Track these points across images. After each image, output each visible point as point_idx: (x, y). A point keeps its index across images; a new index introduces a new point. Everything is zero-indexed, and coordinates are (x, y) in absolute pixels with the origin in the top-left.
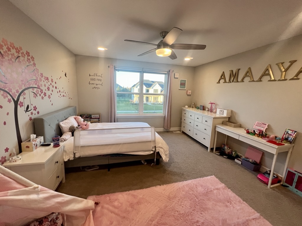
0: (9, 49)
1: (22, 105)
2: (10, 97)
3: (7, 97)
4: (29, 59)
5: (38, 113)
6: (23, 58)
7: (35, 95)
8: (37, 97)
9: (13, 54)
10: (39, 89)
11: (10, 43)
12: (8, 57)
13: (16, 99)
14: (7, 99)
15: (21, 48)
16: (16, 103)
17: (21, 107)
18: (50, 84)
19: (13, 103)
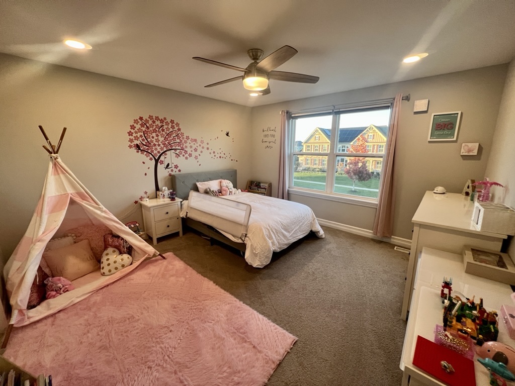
0: (154, 122)
1: (162, 163)
2: (151, 156)
3: (149, 156)
4: (174, 126)
5: (180, 171)
6: (166, 127)
7: (178, 155)
8: (179, 157)
9: (158, 125)
10: (183, 150)
11: (156, 117)
12: (153, 128)
13: (157, 158)
14: (149, 158)
15: (165, 119)
16: (157, 161)
17: (161, 164)
18: (198, 146)
19: (154, 161)
